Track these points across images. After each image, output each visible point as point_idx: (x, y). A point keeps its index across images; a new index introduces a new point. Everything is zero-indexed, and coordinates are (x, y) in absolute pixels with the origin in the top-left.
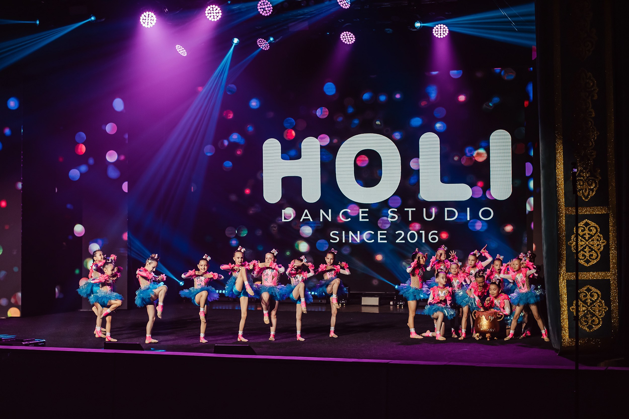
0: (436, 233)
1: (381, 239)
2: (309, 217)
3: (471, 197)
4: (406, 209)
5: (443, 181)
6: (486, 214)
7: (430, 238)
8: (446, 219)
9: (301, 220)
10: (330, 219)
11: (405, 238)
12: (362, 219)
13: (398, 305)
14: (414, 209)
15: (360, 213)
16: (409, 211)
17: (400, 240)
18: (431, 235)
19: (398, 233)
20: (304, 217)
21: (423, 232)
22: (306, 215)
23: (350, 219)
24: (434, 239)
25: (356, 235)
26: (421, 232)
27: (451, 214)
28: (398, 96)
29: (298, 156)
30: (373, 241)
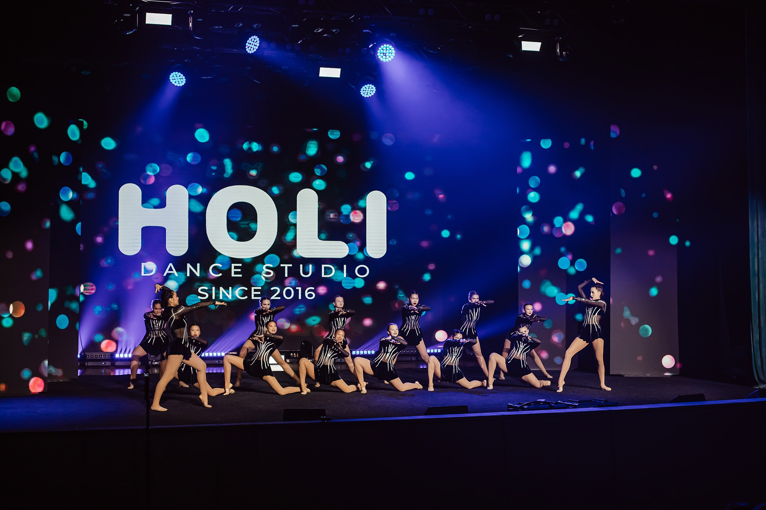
0: (313, 290)
1: (255, 296)
2: (174, 271)
3: (348, 254)
4: (282, 265)
5: (320, 238)
6: (362, 271)
7: (306, 294)
8: (323, 276)
9: (165, 275)
10: (198, 274)
11: (281, 295)
12: (235, 274)
14: (291, 265)
15: (233, 268)
16: (284, 267)
17: (275, 297)
18: (308, 291)
19: (274, 290)
20: (169, 270)
21: (300, 289)
22: (171, 269)
23: (221, 274)
24: (310, 295)
25: (227, 291)
26: (297, 288)
27: (328, 270)
28: (275, 149)
29: (162, 205)
30: (246, 297)
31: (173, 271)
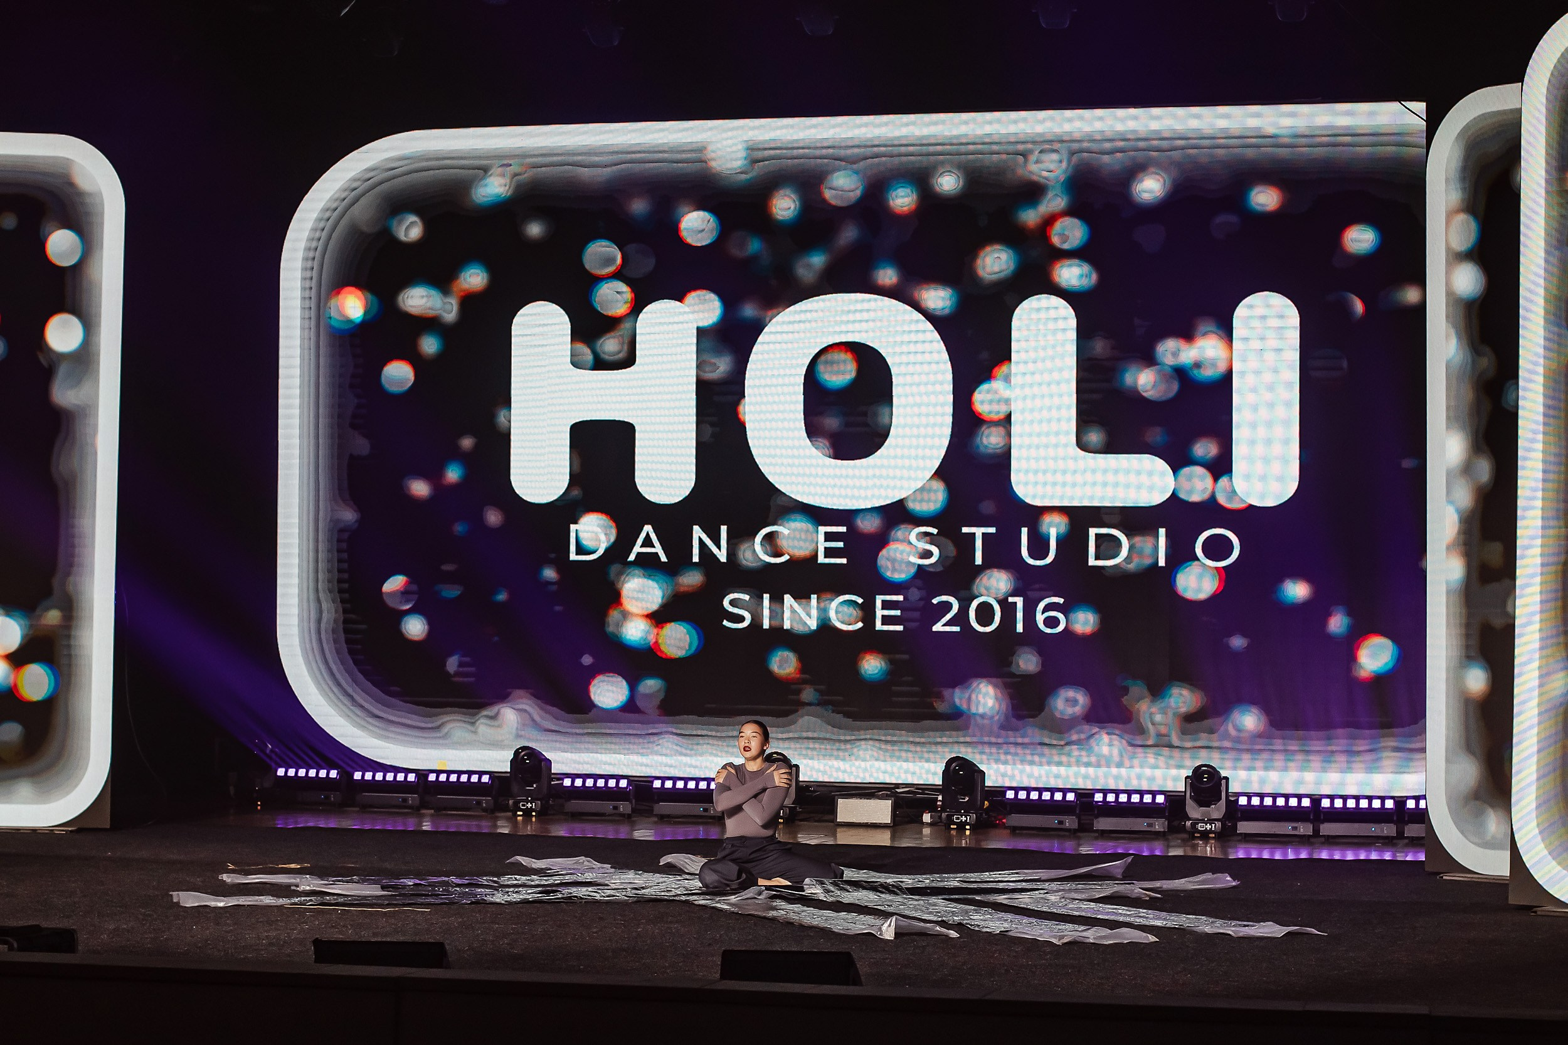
0: (1058, 604)
1: (886, 620)
2: (658, 549)
3: (1171, 495)
4: (965, 530)
5: (1082, 445)
6: (1217, 547)
7: (1040, 618)
8: (1092, 562)
9: (632, 557)
10: (722, 556)
11: (961, 618)
12: (826, 557)
13: (955, 823)
14: (992, 530)
15: (821, 537)
16: (974, 533)
17: (944, 625)
18: (1043, 613)
19: (939, 603)
20: (641, 547)
21: (1019, 601)
22: (648, 542)
23: (785, 558)
24: (1052, 622)
25: (805, 604)
26: (1011, 599)
27: (1108, 546)
29: (626, 358)
30: (860, 625)
31: (654, 547)
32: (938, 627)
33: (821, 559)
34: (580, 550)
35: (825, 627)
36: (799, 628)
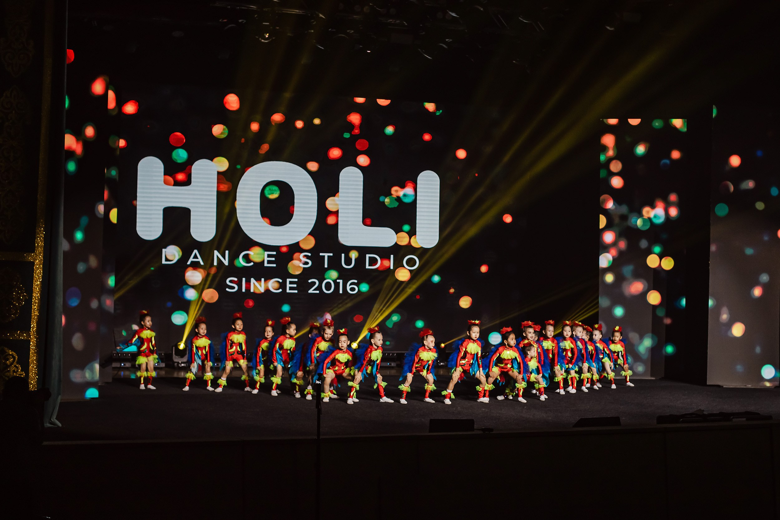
0: (355, 283)
1: (291, 288)
2: (200, 259)
4: (321, 254)
5: (365, 223)
6: (411, 262)
7: (348, 288)
8: (367, 267)
9: (189, 263)
10: (226, 263)
11: (319, 288)
12: (268, 264)
14: (331, 254)
15: (266, 256)
16: (324, 256)
17: (313, 291)
18: (350, 285)
19: (311, 282)
20: (194, 258)
21: (341, 281)
23: (252, 264)
24: (352, 289)
25: (259, 282)
26: (338, 281)
27: (373, 261)
28: (317, 121)
29: (187, 182)
30: (281, 290)
31: (197, 258)
32: (311, 291)
33: (266, 265)
34: (167, 260)
35: (267, 291)
36: (257, 292)
